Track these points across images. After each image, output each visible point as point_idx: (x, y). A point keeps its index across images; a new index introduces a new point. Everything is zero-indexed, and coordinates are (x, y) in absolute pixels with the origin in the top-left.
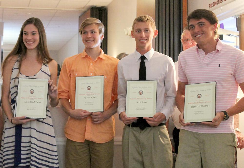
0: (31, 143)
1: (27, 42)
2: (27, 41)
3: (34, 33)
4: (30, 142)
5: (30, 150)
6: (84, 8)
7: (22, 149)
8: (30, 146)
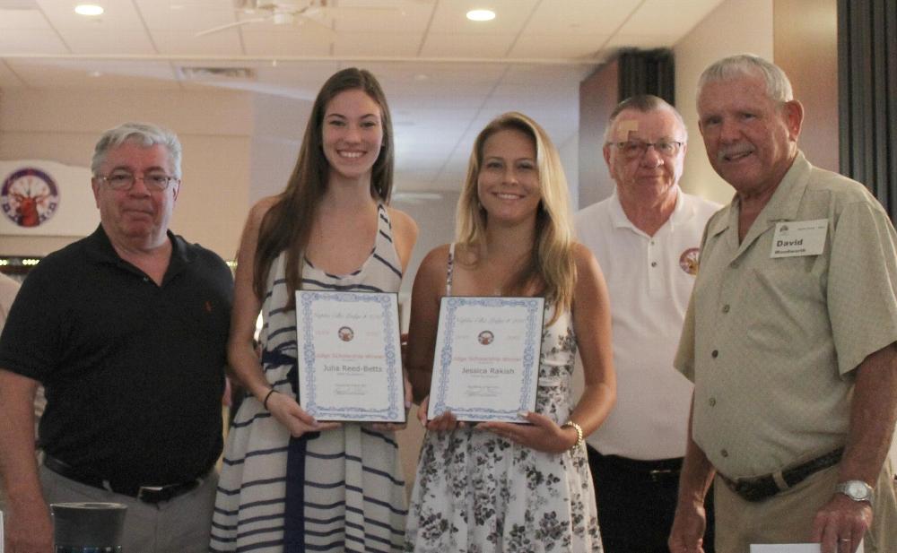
0: (344, 507)
1: (338, 152)
2: (342, 147)
3: (368, 120)
4: (342, 503)
5: (341, 530)
6: (596, 55)
7: (308, 526)
8: (342, 518)
